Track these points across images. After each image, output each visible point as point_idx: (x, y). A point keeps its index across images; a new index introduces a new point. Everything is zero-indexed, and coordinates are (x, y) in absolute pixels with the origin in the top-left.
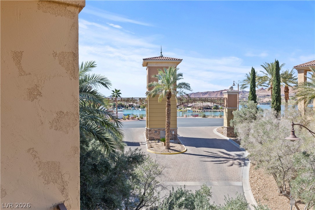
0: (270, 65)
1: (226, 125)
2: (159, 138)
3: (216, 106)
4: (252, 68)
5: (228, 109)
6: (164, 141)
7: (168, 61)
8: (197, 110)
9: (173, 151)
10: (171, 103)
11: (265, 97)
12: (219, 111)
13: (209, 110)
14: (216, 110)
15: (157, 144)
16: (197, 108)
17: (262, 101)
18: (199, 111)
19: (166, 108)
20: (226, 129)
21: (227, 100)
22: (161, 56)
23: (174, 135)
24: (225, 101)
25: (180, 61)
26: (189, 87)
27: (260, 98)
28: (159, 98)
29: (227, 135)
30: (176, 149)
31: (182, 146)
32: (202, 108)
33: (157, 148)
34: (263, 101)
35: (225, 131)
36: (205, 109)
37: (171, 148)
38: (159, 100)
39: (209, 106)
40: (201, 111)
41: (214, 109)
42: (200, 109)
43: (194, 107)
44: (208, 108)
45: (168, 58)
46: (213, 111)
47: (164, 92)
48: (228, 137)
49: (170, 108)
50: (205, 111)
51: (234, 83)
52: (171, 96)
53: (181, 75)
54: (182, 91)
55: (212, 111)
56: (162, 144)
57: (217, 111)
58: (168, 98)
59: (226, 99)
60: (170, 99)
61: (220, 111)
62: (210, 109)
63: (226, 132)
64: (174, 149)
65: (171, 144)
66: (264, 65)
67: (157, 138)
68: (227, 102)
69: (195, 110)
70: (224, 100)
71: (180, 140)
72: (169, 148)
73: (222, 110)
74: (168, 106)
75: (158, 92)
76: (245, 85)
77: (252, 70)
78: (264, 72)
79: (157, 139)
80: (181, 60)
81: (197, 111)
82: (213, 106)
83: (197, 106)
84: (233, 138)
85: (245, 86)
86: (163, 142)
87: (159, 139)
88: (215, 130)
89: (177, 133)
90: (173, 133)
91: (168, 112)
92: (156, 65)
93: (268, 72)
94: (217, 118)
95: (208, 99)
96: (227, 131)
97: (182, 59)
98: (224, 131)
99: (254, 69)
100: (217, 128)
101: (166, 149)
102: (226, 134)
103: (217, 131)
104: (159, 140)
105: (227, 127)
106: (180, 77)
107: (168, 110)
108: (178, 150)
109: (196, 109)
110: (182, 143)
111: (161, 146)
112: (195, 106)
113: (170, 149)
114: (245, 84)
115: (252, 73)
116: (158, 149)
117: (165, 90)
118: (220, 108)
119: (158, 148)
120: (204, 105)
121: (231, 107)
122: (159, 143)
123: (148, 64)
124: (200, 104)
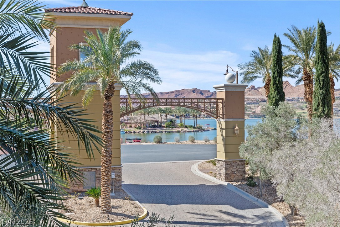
0: (303, 32)
1: (221, 156)
2: (81, 188)
3: (171, 121)
4: (275, 36)
5: (226, 122)
6: (96, 195)
7: (102, 16)
8: (133, 130)
9: (120, 217)
10: (113, 110)
11: (258, 103)
12: (176, 130)
13: (158, 130)
14: (170, 130)
15: (78, 202)
16: (133, 125)
17: (253, 111)
18: (137, 131)
19: (103, 121)
20: (224, 164)
21: (223, 102)
22: (84, 6)
23: (115, 181)
24: (220, 106)
25: (128, 17)
26: (155, 72)
27: (249, 106)
28: (84, 98)
29: (226, 177)
30: (126, 213)
31: (135, 205)
32: (143, 125)
33: (79, 211)
34: (255, 112)
35: (221, 168)
36: (150, 127)
37: (114, 210)
38: (83, 102)
39: (158, 122)
40: (142, 131)
41: (167, 127)
42: (140, 128)
43: (127, 123)
44: (154, 126)
45: (99, 10)
46: (166, 132)
47: (100, 81)
48: (226, 181)
49: (111, 119)
50: (149, 132)
51: (227, 71)
52: (114, 91)
53: (137, 46)
54: (138, 81)
55: (163, 131)
56: (90, 202)
57: (174, 131)
58: (108, 98)
59: (221, 101)
60: (112, 99)
61: (179, 132)
62: (160, 126)
63: (224, 170)
64: (121, 212)
65: (113, 202)
66: (290, 34)
67: (76, 188)
68: (223, 106)
69: (129, 129)
70: (217, 102)
71: (127, 192)
72: (108, 211)
73: (183, 129)
74: (105, 115)
75: (85, 83)
76: (253, 73)
77: (275, 41)
78: (290, 48)
79: (78, 192)
80: (129, 15)
81: (134, 132)
82: (165, 121)
83: (133, 122)
84: (237, 184)
85: (252, 75)
86: (93, 196)
87: (82, 192)
88: (195, 167)
89: (120, 177)
90: (113, 177)
91: (107, 128)
92: (74, 25)
93: (297, 46)
94: (186, 143)
95: (186, 101)
96: (226, 169)
97: (132, 14)
98: (218, 169)
99: (278, 39)
100: (197, 164)
101: (103, 213)
102: (223, 175)
103: (200, 170)
104: (82, 194)
105: (225, 161)
106: (136, 50)
107: (107, 122)
108: (130, 214)
109: (131, 127)
110: (133, 198)
111: (87, 207)
112: (129, 122)
113: (110, 213)
114: (250, 70)
115: (276, 47)
116: (84, 214)
117: (102, 78)
118: (179, 125)
119: (83, 211)
120: (147, 118)
121: (232, 118)
122: (83, 201)
123: (57, 21)
124: (139, 118)
